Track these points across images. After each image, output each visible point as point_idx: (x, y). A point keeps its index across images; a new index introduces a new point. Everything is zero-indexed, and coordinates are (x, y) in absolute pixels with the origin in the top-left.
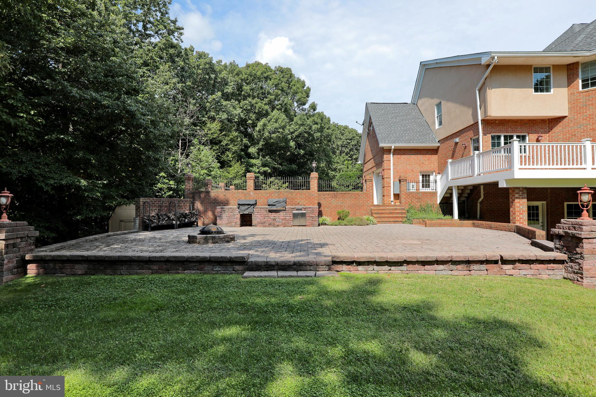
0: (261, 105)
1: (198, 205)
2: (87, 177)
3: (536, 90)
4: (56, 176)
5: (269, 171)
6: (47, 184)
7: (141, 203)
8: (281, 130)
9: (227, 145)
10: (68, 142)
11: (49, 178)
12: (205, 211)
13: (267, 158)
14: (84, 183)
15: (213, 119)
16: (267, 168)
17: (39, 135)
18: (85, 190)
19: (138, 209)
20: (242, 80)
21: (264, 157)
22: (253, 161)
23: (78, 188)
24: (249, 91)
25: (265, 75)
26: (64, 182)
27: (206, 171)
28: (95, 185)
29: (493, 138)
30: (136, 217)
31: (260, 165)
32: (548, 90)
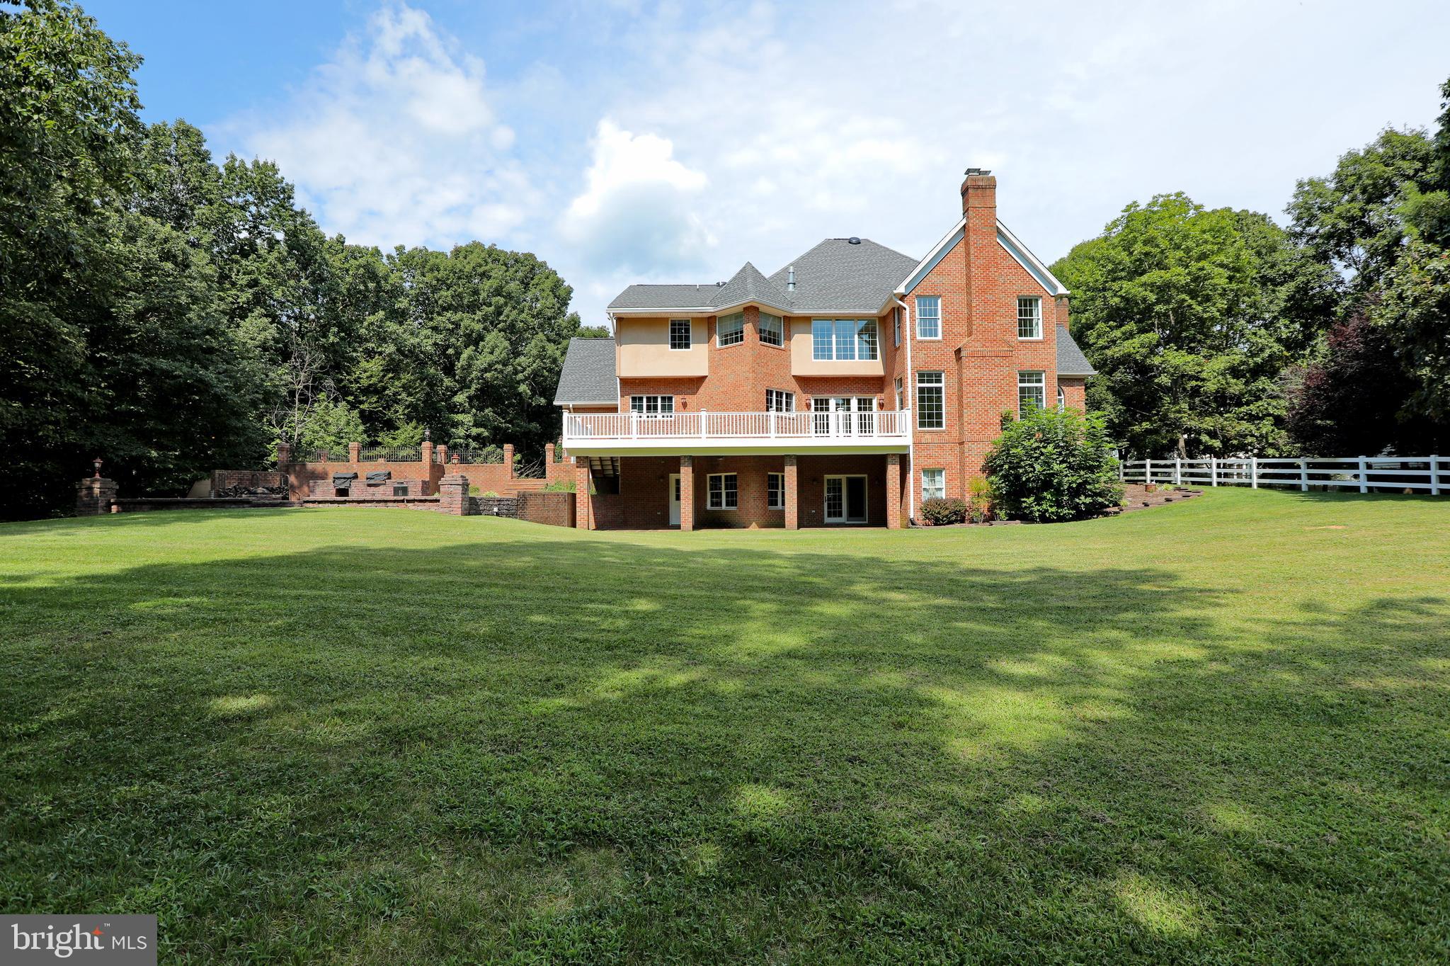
0: (471, 322)
1: (292, 479)
2: (159, 447)
3: (674, 346)
4: (125, 447)
5: (486, 434)
6: (117, 456)
7: (217, 476)
8: (499, 367)
9: (395, 394)
10: (138, 412)
11: (118, 449)
12: (300, 487)
13: (486, 411)
14: (154, 454)
15: (370, 354)
16: (482, 430)
17: (110, 407)
18: (156, 462)
19: (213, 481)
20: (438, 280)
21: (481, 409)
22: (460, 417)
23: (150, 459)
24: (449, 299)
25: (480, 270)
26: (134, 454)
27: (333, 438)
28: (166, 456)
29: (634, 399)
30: (212, 489)
31: (471, 424)
32: (687, 346)
